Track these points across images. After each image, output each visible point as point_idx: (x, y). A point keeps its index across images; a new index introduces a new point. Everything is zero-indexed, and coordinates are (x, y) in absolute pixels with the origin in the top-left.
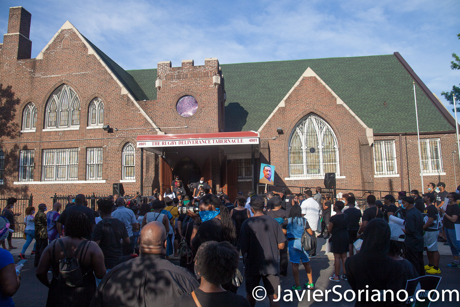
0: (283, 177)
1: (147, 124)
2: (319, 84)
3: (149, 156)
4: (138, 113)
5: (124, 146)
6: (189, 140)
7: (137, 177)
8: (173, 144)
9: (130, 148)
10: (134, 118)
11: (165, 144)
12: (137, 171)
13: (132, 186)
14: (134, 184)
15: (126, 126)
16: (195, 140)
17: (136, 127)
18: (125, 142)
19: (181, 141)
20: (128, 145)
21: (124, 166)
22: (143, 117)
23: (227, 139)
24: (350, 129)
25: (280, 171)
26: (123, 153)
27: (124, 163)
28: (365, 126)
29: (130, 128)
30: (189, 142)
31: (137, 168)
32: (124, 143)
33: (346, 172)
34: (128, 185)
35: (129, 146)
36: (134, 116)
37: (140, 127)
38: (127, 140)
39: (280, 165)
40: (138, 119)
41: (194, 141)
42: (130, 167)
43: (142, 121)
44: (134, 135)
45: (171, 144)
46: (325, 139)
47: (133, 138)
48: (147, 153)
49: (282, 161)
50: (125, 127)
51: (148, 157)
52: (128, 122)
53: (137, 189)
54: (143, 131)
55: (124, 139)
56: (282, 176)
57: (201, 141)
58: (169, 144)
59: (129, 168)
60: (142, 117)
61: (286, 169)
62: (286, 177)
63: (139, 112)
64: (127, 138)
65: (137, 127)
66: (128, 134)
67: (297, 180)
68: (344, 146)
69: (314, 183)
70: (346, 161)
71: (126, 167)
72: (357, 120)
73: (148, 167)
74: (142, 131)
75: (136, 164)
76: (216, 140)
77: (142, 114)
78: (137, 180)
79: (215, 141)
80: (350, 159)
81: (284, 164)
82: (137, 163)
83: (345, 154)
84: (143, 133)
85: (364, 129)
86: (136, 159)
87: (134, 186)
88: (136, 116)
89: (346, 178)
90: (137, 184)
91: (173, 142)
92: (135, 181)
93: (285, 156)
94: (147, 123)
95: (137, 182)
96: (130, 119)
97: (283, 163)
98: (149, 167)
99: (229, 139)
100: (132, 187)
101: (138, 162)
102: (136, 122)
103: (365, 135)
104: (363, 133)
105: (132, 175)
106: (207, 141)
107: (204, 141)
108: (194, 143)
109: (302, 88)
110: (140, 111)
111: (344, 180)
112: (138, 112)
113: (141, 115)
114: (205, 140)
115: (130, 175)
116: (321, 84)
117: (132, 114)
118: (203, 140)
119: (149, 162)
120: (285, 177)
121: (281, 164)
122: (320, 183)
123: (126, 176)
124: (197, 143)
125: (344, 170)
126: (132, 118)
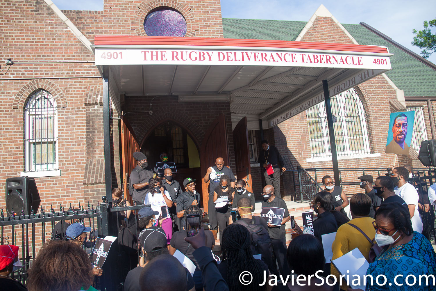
0: (304, 158)
1: (85, 53)
2: (336, 28)
3: (94, 116)
4: (63, 31)
5: (29, 98)
6: (244, 52)
7: (63, 164)
8: (202, 58)
9: (43, 102)
10: (53, 39)
11: (179, 57)
12: (63, 152)
13: (51, 185)
14: (56, 181)
15: (34, 56)
16: (260, 52)
17: (59, 59)
18: (32, 89)
19: (225, 52)
20: (40, 96)
21: (31, 141)
22: (75, 39)
23: (331, 55)
24: (378, 91)
25: (299, 148)
26: (27, 113)
27: (29, 135)
28: (395, 87)
29: (44, 61)
30: (245, 55)
31: (63, 145)
32: (29, 91)
33: (380, 148)
34: (42, 182)
35: (41, 98)
36: (53, 36)
37: (68, 59)
38: (38, 85)
39: (298, 140)
40: (62, 42)
41: (257, 54)
42: (44, 143)
43: (73, 47)
44: (53, 74)
45: (198, 58)
46: (347, 104)
47: (51, 81)
48: (89, 110)
49: (300, 134)
50: (31, 58)
51: (92, 119)
52: (40, 48)
53: (64, 190)
54: (77, 67)
55: (30, 83)
56: (302, 156)
57: (274, 54)
58: (193, 58)
59: (43, 145)
60: (72, 38)
61: (306, 146)
62: (308, 158)
63: (65, 30)
64: (37, 81)
65: (62, 59)
66: (39, 73)
67: (322, 162)
68: (375, 113)
69: (344, 164)
70: (378, 132)
71: (34, 143)
72: (385, 79)
73: (91, 141)
74: (73, 67)
75: (59, 136)
76: (307, 54)
77: (72, 34)
78: (64, 171)
79: (306, 58)
80: (382, 130)
81: (303, 138)
82: (62, 133)
83: (377, 124)
84: (75, 70)
85: (394, 90)
86: (60, 126)
87: (56, 184)
88: (59, 36)
89: (381, 155)
90: (63, 180)
91: (202, 54)
92: (58, 173)
93: (304, 126)
94: (84, 50)
95: (64, 174)
96: (43, 42)
97: (301, 136)
98: (94, 141)
99: (335, 56)
100: (51, 188)
101: (64, 131)
102: (59, 48)
103: (396, 99)
104: (393, 95)
105: (51, 160)
106: (288, 57)
107: (282, 54)
108: (257, 59)
109: (317, 31)
110: (67, 27)
111: (378, 159)
112: (63, 28)
113: (69, 35)
114: (284, 53)
115: (45, 161)
116: (339, 28)
117: (49, 32)
118: (279, 53)
119: (93, 129)
120: (306, 158)
121: (298, 138)
122: (351, 164)
123: (36, 165)
124: (264, 58)
125: (377, 145)
126: (48, 39)
